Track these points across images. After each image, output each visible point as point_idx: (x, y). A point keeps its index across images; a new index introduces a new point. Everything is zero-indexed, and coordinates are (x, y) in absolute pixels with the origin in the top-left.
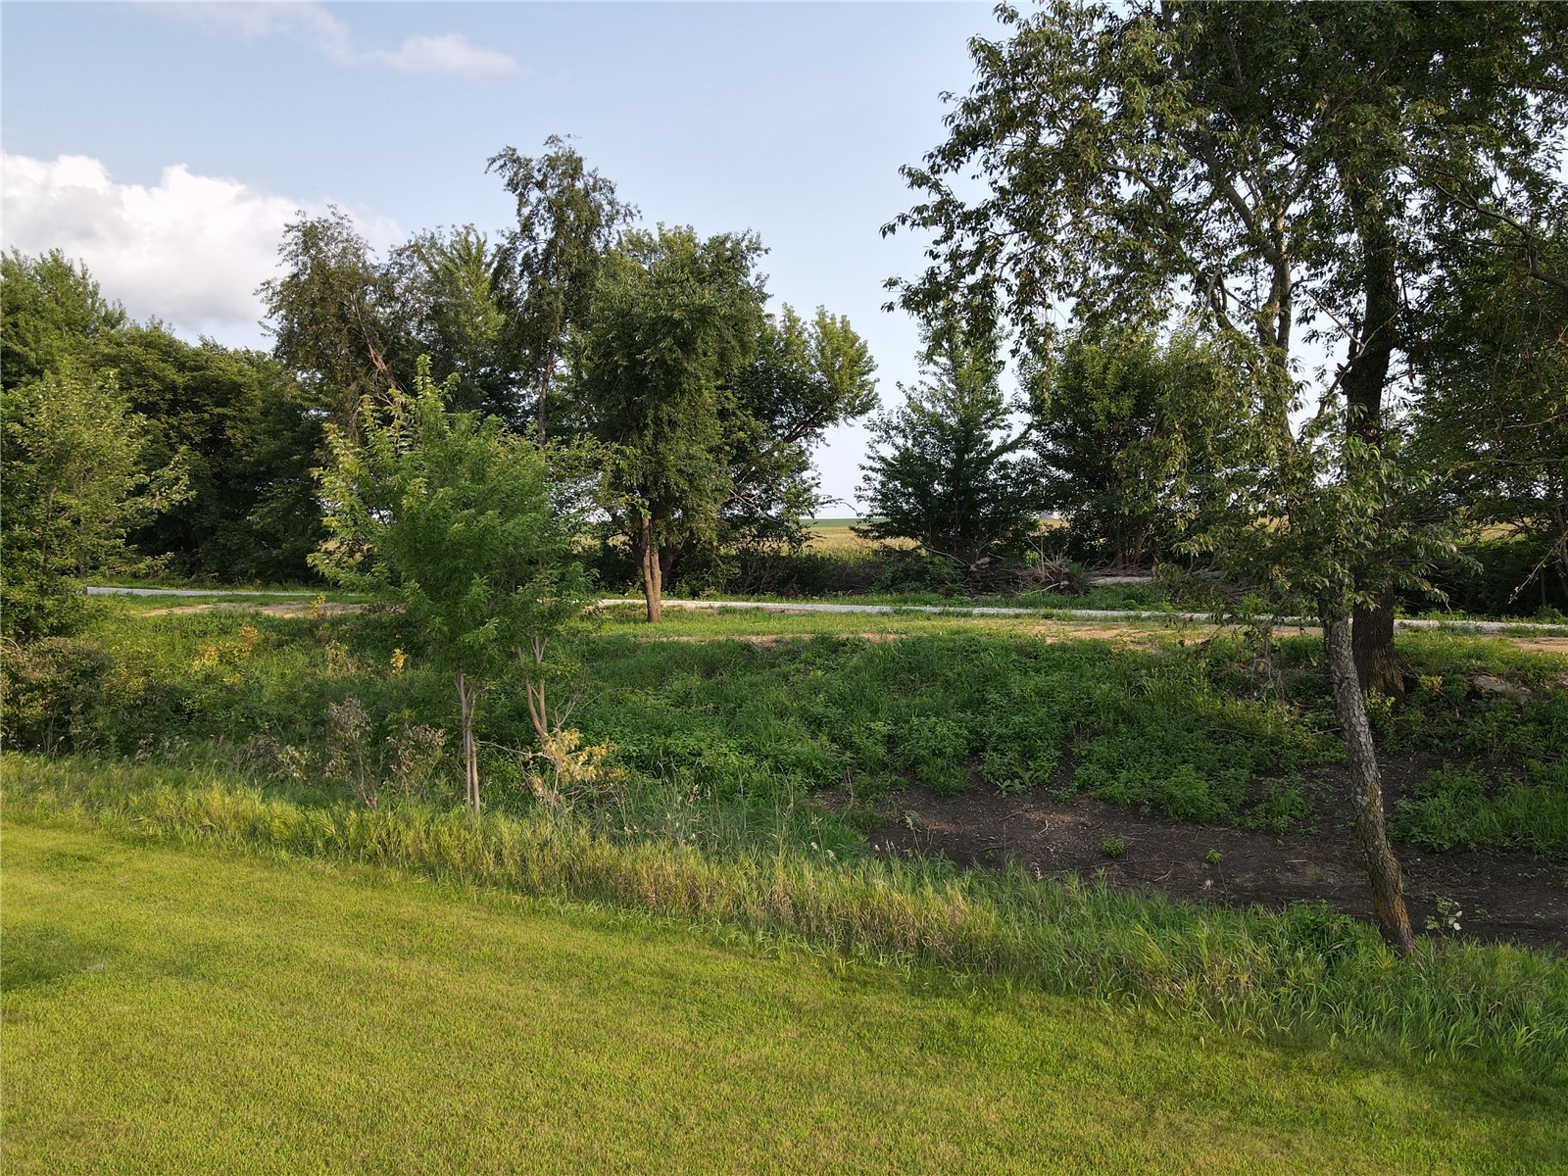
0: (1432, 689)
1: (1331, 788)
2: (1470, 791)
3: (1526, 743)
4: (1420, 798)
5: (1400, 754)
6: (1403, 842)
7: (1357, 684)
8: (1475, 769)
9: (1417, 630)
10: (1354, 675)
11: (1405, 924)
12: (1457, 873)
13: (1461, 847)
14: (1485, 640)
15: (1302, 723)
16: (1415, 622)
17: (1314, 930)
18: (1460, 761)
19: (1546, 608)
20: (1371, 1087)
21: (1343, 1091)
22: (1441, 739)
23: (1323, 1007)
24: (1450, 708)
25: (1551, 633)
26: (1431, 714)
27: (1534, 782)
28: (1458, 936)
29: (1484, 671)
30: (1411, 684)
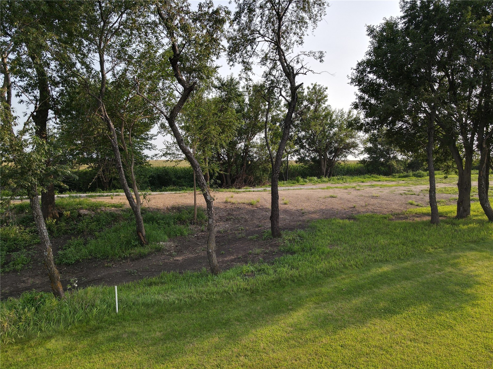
0: (67, 215)
1: (36, 252)
2: (79, 244)
3: (94, 228)
4: (65, 249)
5: (58, 237)
6: (60, 264)
7: (42, 217)
8: (81, 238)
9: (62, 198)
10: (41, 214)
11: (61, 289)
12: (77, 269)
13: (78, 261)
14: (82, 199)
15: (25, 232)
16: (62, 195)
17: (31, 300)
18: (76, 236)
19: (98, 189)
20: (52, 344)
21: (43, 349)
22: (71, 230)
23: (35, 324)
24: (73, 220)
25: (99, 196)
26: (67, 223)
27: (96, 238)
28: (77, 288)
29: (82, 208)
30: (61, 214)
